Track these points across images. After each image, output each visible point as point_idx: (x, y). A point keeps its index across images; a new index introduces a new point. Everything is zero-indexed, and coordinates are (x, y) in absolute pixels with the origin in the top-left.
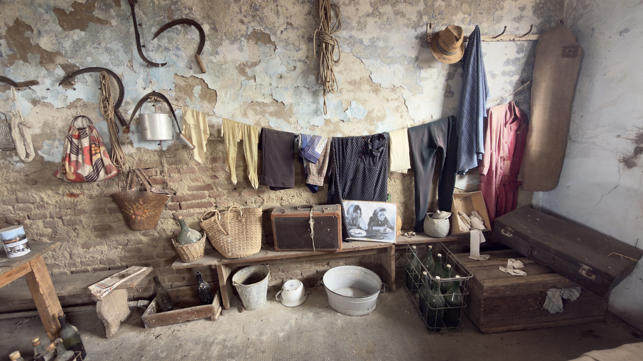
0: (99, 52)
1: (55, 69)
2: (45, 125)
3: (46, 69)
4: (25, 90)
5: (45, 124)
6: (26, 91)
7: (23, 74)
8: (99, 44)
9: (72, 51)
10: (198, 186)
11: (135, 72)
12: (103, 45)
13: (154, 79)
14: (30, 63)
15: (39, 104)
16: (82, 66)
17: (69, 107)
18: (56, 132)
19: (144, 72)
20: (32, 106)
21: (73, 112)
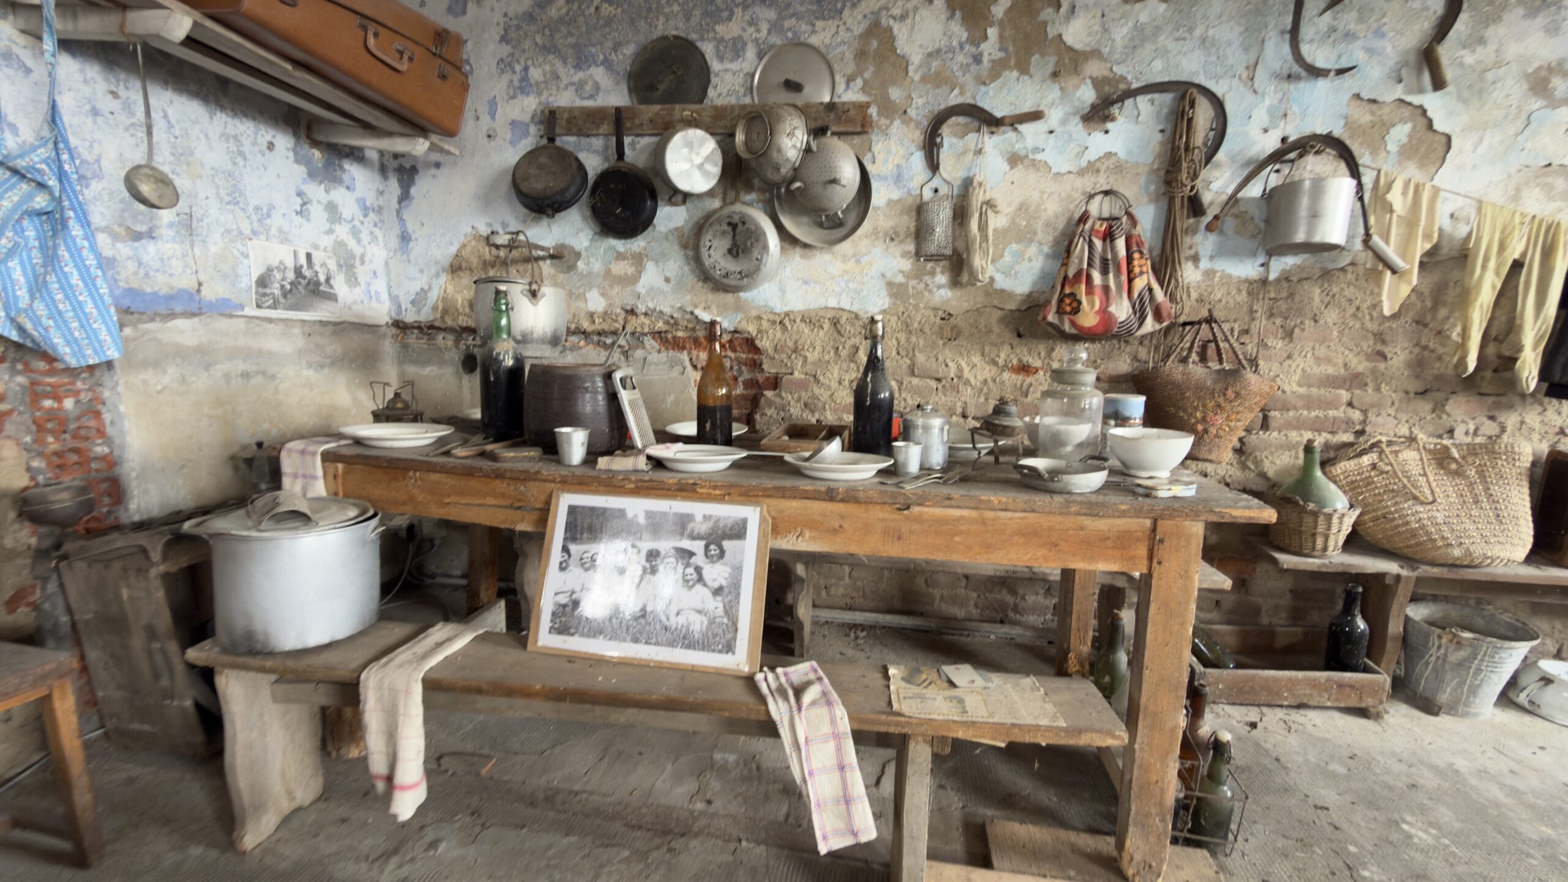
0: (1184, 49)
1: (1078, 87)
2: (1020, 209)
3: (1061, 89)
4: (1004, 133)
5: (1023, 207)
6: (1006, 136)
7: (1011, 99)
8: (1190, 30)
9: (1125, 47)
10: (1328, 376)
11: (1255, 92)
12: (1198, 32)
13: (1295, 108)
14: (1031, 77)
15: (1022, 163)
16: (1138, 79)
17: (1081, 173)
18: (1039, 226)
19: (1276, 92)
20: (1008, 168)
21: (1088, 183)
